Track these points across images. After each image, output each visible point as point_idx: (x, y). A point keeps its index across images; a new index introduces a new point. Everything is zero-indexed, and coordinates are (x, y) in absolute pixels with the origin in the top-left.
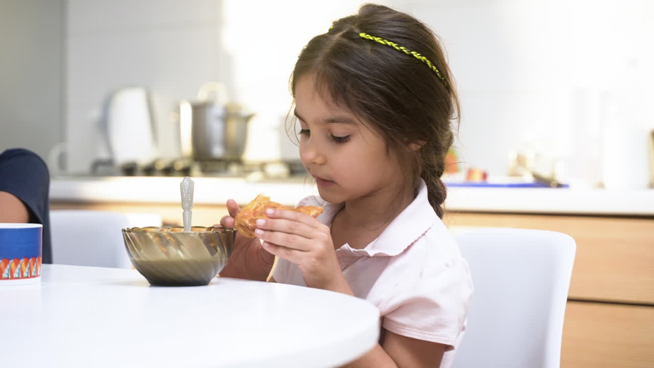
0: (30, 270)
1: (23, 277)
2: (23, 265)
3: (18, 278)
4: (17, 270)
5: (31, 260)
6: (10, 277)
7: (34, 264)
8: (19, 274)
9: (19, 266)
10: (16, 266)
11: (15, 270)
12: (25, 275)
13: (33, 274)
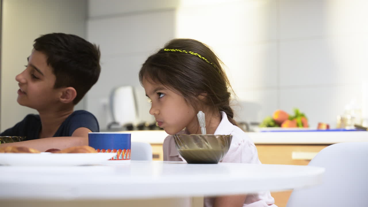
0: (126, 155)
1: (123, 159)
2: (123, 153)
3: (121, 160)
4: (121, 156)
5: (127, 150)
6: (117, 159)
7: (128, 153)
8: (121, 157)
9: (121, 153)
10: (120, 153)
11: (120, 155)
12: (124, 158)
13: (128, 158)
